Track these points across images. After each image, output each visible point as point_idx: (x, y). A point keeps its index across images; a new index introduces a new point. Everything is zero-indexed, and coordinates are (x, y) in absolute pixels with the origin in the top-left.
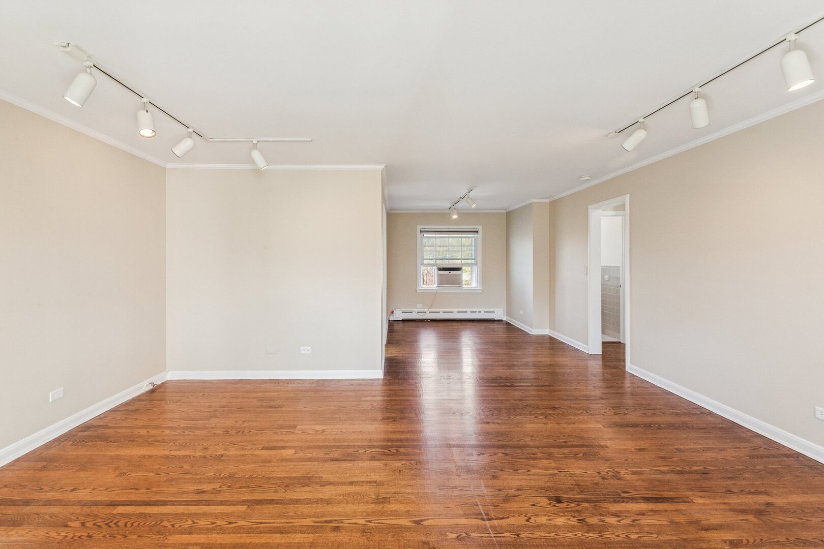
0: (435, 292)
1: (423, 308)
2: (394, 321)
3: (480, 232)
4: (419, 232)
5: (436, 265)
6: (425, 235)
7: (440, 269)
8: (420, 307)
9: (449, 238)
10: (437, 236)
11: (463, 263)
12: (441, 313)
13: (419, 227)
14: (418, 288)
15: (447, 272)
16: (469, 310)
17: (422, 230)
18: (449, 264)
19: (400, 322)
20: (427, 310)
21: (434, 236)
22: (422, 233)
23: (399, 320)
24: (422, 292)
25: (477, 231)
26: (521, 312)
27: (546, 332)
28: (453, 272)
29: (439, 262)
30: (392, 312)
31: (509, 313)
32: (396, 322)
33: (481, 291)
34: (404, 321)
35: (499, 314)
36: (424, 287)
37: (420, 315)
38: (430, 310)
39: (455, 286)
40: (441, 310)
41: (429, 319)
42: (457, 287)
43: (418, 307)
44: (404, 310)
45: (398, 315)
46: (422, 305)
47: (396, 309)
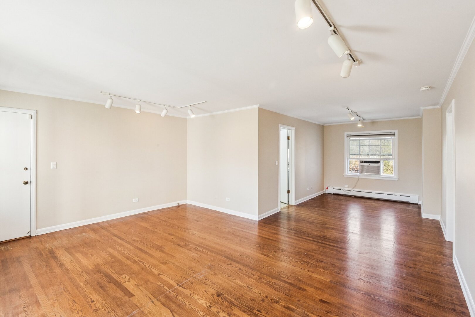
0: (358, 177)
1: (348, 188)
2: (328, 193)
3: (396, 134)
4: (346, 137)
5: (359, 159)
6: (351, 139)
7: (362, 162)
8: (346, 187)
9: (370, 140)
10: (360, 139)
11: (382, 158)
12: (362, 192)
13: (346, 134)
14: (345, 174)
15: (368, 164)
16: (386, 192)
17: (348, 135)
18: (370, 159)
19: (332, 195)
21: (359, 139)
22: (349, 138)
23: (332, 194)
24: (348, 176)
25: (394, 134)
28: (372, 164)
29: (361, 157)
30: (327, 188)
32: (329, 195)
33: (397, 180)
34: (335, 194)
35: (414, 199)
36: (349, 174)
37: (346, 192)
38: (353, 189)
39: (374, 175)
40: (363, 190)
41: (353, 196)
42: (376, 175)
43: (345, 186)
44: (335, 187)
45: (331, 190)
46: (348, 185)
47: (329, 186)
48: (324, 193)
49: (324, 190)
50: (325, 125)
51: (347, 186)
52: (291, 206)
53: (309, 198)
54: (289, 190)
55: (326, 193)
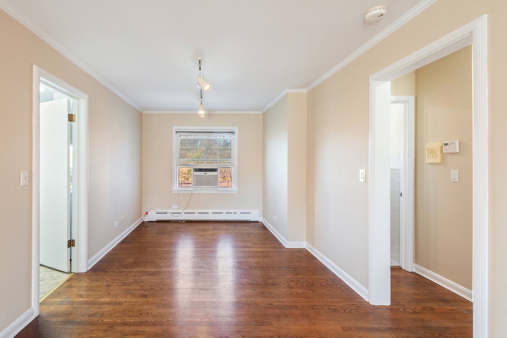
0: (190, 192)
1: (178, 209)
2: (149, 222)
3: (236, 133)
4: (175, 133)
5: (192, 166)
7: (196, 170)
8: (175, 208)
12: (197, 214)
13: (175, 128)
14: (173, 189)
15: (202, 173)
16: (224, 211)
17: (177, 130)
19: (155, 223)
20: (182, 210)
22: (178, 135)
23: (154, 221)
25: (234, 132)
26: (275, 217)
27: (303, 244)
28: (209, 173)
30: (147, 213)
31: (264, 215)
33: (237, 192)
34: (158, 222)
35: (255, 215)
36: (179, 188)
37: (175, 216)
38: (185, 211)
39: (211, 187)
40: (197, 211)
41: (184, 220)
42: (212, 188)
43: (173, 208)
44: (159, 211)
45: (153, 216)
46: (177, 206)
47: (150, 209)
48: (141, 222)
49: (142, 217)
50: (144, 112)
51: (175, 206)
52: (78, 275)
53: (119, 239)
54: (73, 238)
55: (145, 221)
